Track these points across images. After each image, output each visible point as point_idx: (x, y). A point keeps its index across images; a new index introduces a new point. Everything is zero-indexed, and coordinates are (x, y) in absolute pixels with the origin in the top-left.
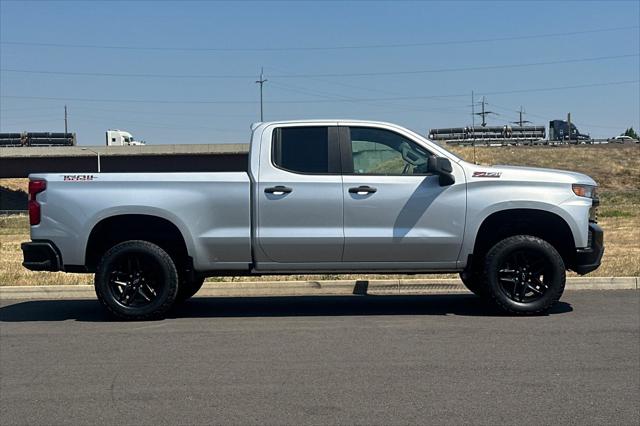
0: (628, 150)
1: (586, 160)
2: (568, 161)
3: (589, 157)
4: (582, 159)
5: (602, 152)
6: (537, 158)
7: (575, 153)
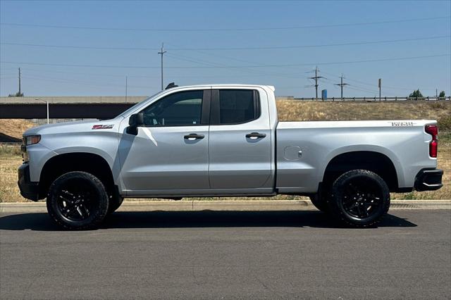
0: (421, 105)
1: (392, 111)
2: (379, 112)
3: (394, 110)
4: (389, 111)
5: (402, 106)
6: (358, 109)
7: (384, 107)
